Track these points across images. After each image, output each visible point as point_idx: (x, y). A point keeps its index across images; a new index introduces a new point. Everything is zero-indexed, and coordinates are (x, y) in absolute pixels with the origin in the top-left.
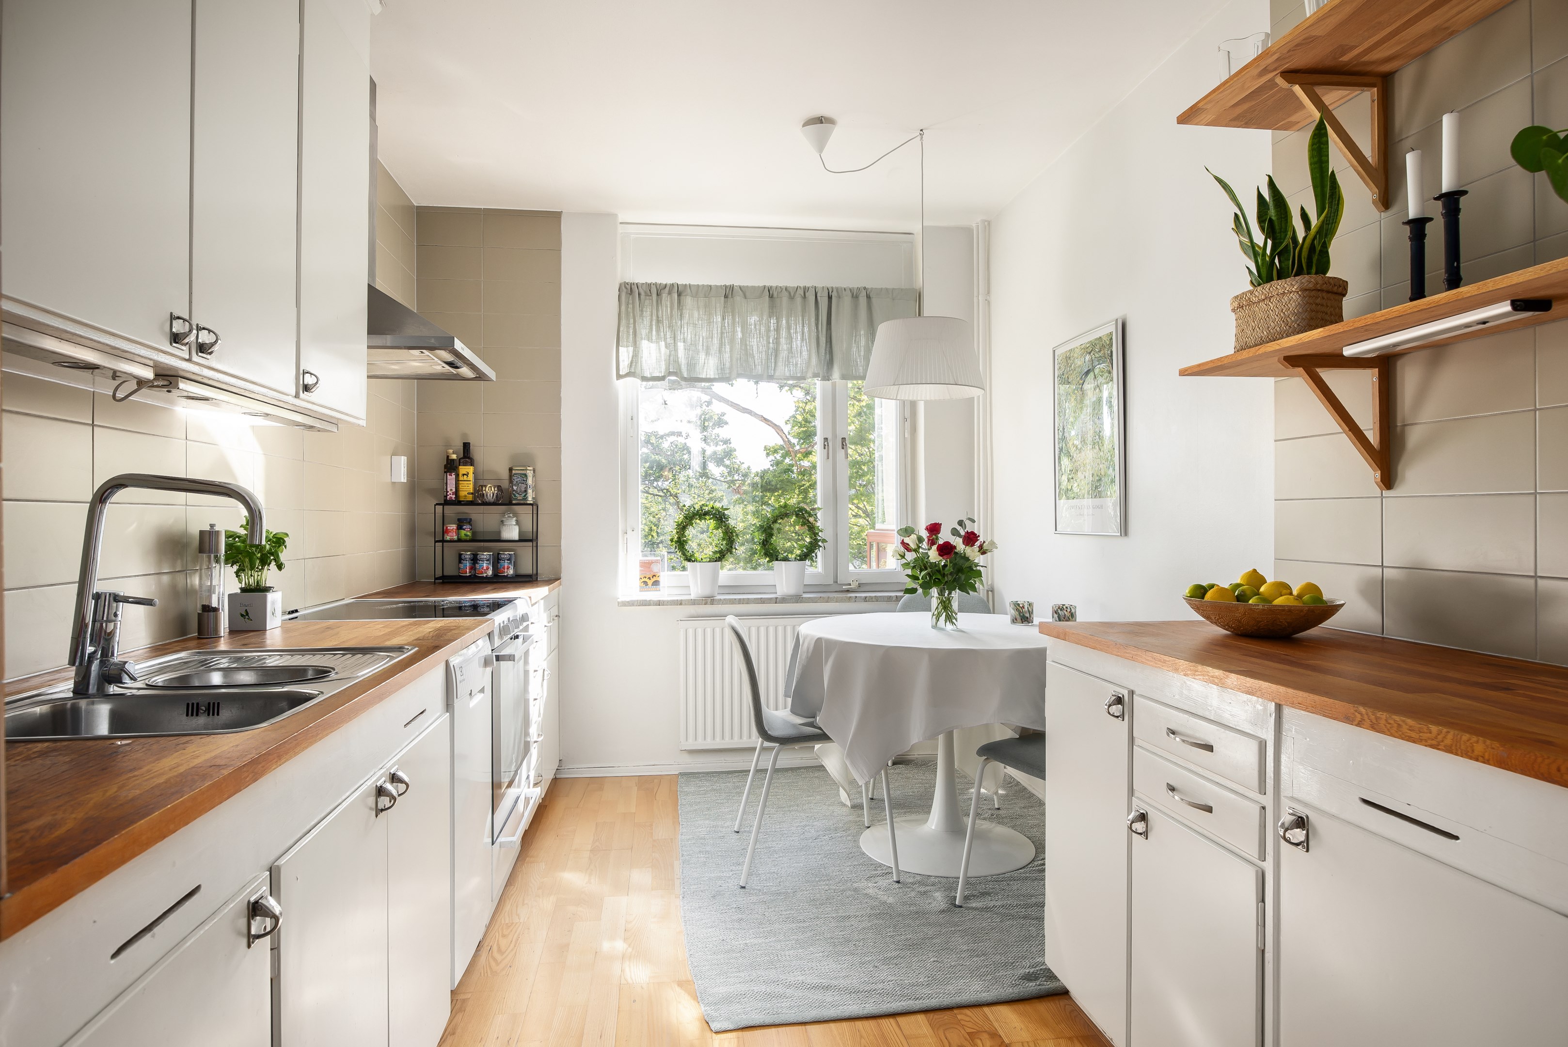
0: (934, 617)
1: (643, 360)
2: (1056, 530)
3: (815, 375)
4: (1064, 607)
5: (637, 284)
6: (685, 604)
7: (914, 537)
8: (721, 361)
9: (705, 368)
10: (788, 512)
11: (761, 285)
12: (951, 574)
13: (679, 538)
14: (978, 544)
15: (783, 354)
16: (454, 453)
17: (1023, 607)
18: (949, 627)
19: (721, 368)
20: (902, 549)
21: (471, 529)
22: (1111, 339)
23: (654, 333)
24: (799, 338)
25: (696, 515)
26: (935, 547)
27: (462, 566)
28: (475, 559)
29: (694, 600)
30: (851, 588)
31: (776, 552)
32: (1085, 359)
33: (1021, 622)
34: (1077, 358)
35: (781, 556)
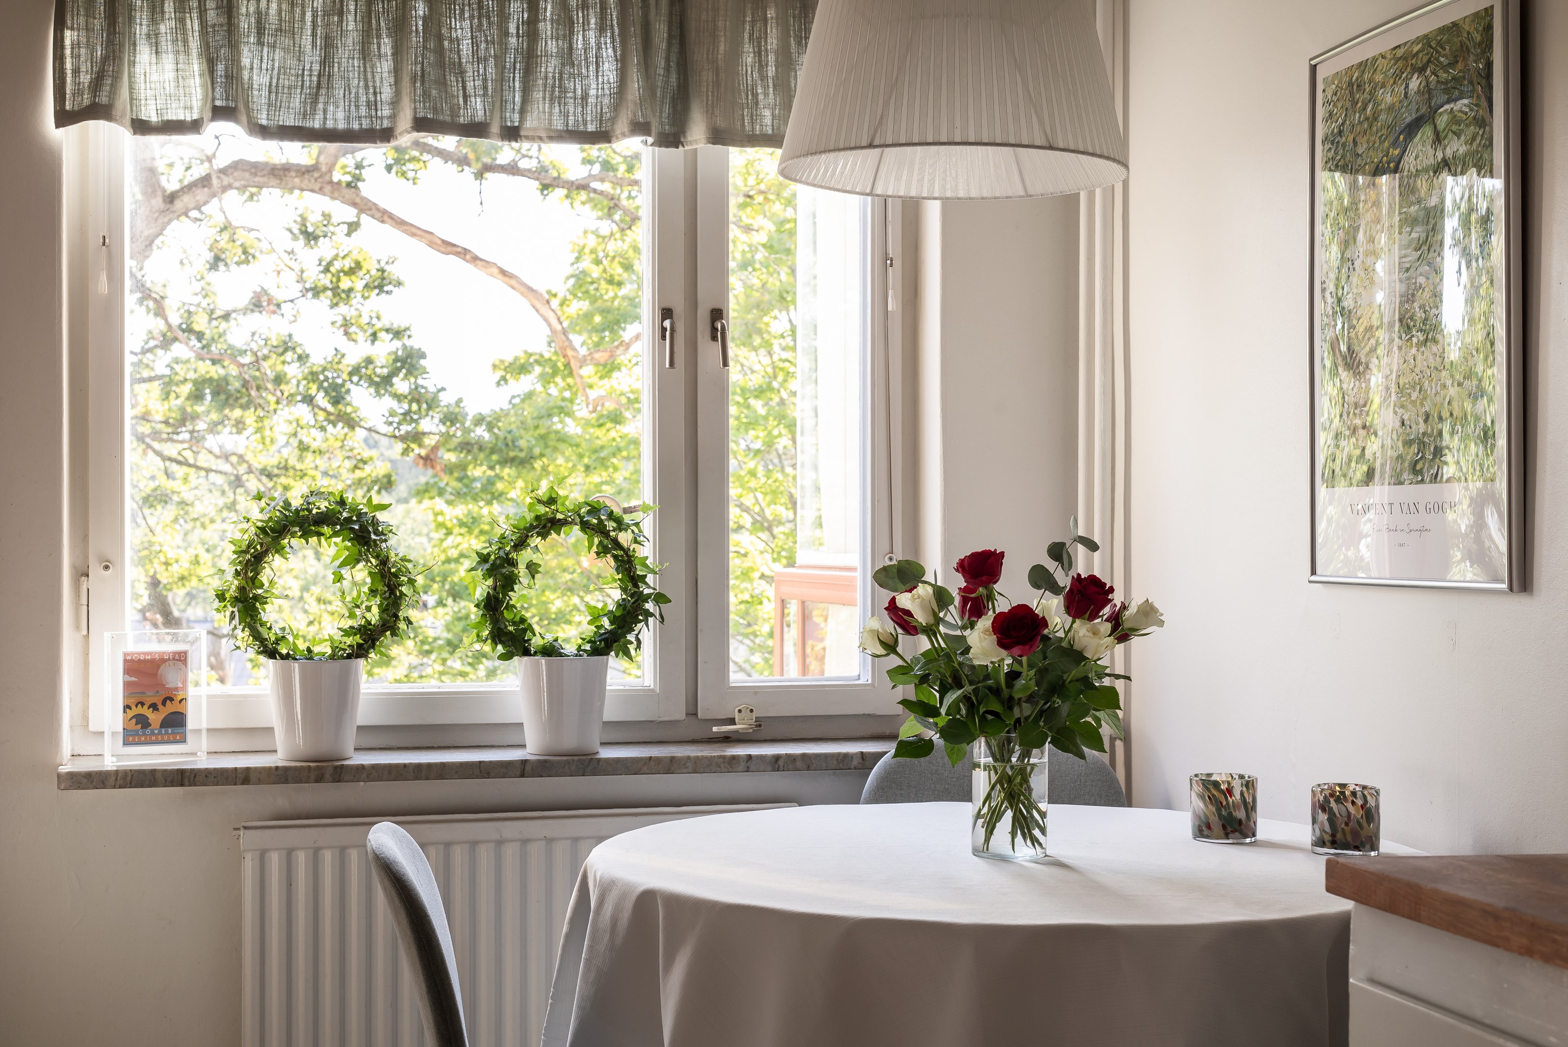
0: (980, 821)
2: (1313, 572)
3: (640, 128)
4: (1347, 793)
6: (259, 782)
7: (923, 590)
8: (366, 80)
9: (321, 99)
10: (559, 516)
12: (1031, 699)
13: (241, 589)
14: (1107, 611)
15: (549, 67)
17: (1230, 791)
18: (1024, 851)
19: (368, 102)
20: (889, 626)
22: (1489, 28)
24: (593, 21)
25: (294, 523)
26: (985, 623)
29: (286, 769)
30: (736, 732)
31: (525, 631)
32: (1407, 86)
33: (1222, 833)
34: (1383, 86)
35: (537, 642)
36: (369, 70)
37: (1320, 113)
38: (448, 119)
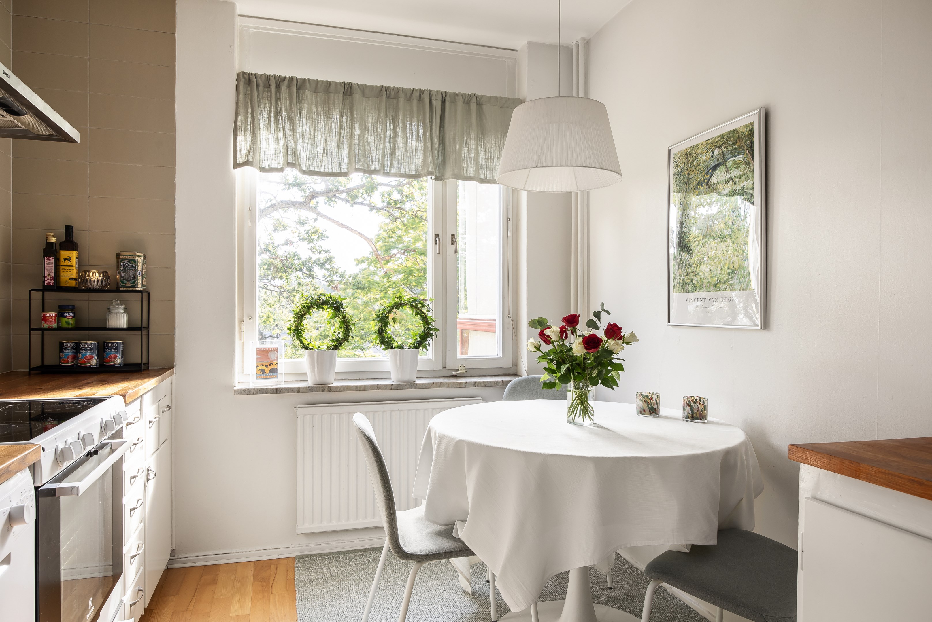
0: (570, 408)
1: (262, 150)
2: (669, 322)
3: (430, 174)
4: (698, 400)
5: (255, 74)
6: (303, 392)
7: (555, 329)
8: (339, 156)
9: (324, 162)
10: (403, 302)
11: (379, 84)
13: (297, 327)
14: (620, 336)
15: (400, 152)
16: (54, 236)
17: (652, 399)
18: (587, 422)
19: (339, 163)
20: (539, 340)
21: (73, 317)
22: (752, 129)
23: (273, 124)
24: (414, 137)
25: (314, 304)
27: (63, 355)
28: (77, 348)
29: (312, 387)
30: (460, 374)
31: (391, 341)
32: (713, 153)
33: (649, 413)
34: (702, 154)
35: (395, 344)
36: (340, 152)
37: (672, 165)
38: (367, 169)
